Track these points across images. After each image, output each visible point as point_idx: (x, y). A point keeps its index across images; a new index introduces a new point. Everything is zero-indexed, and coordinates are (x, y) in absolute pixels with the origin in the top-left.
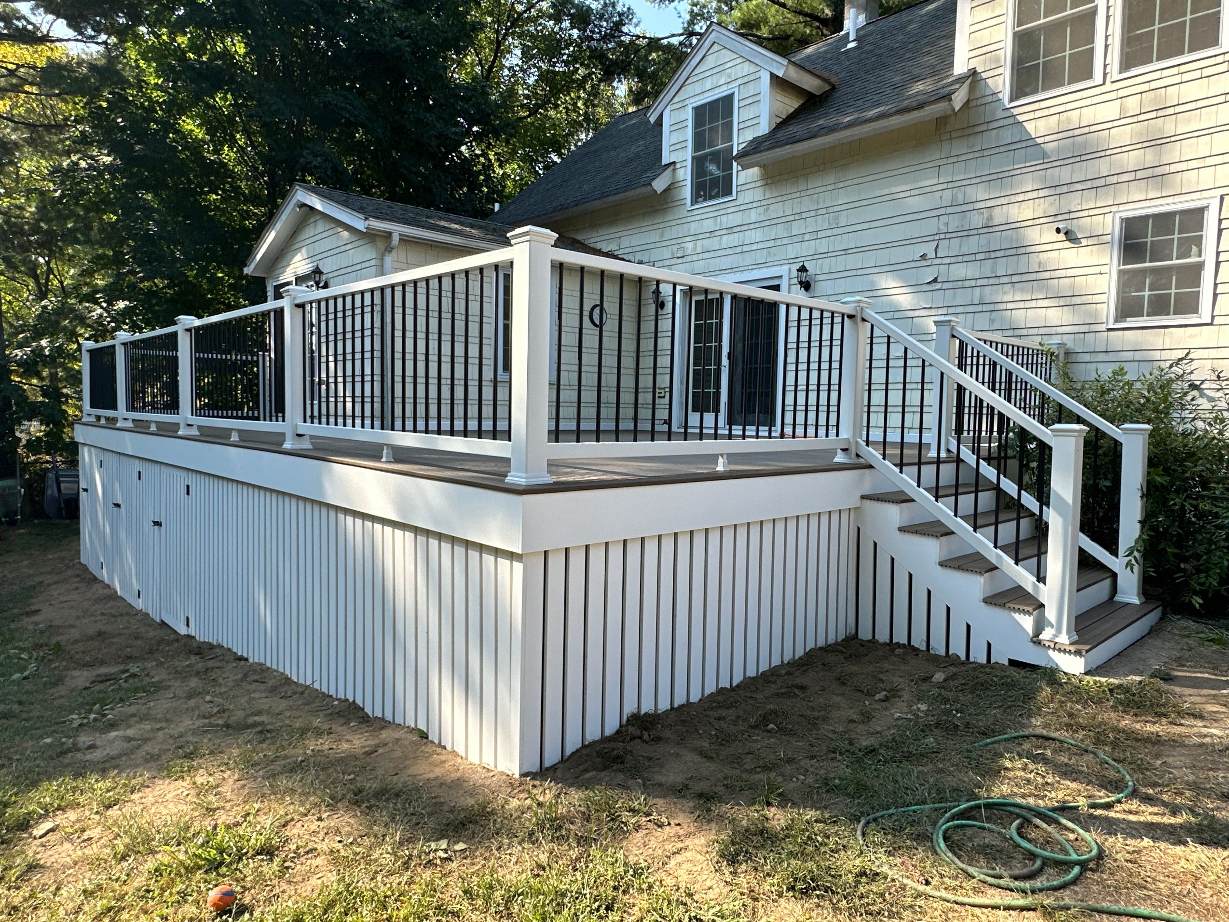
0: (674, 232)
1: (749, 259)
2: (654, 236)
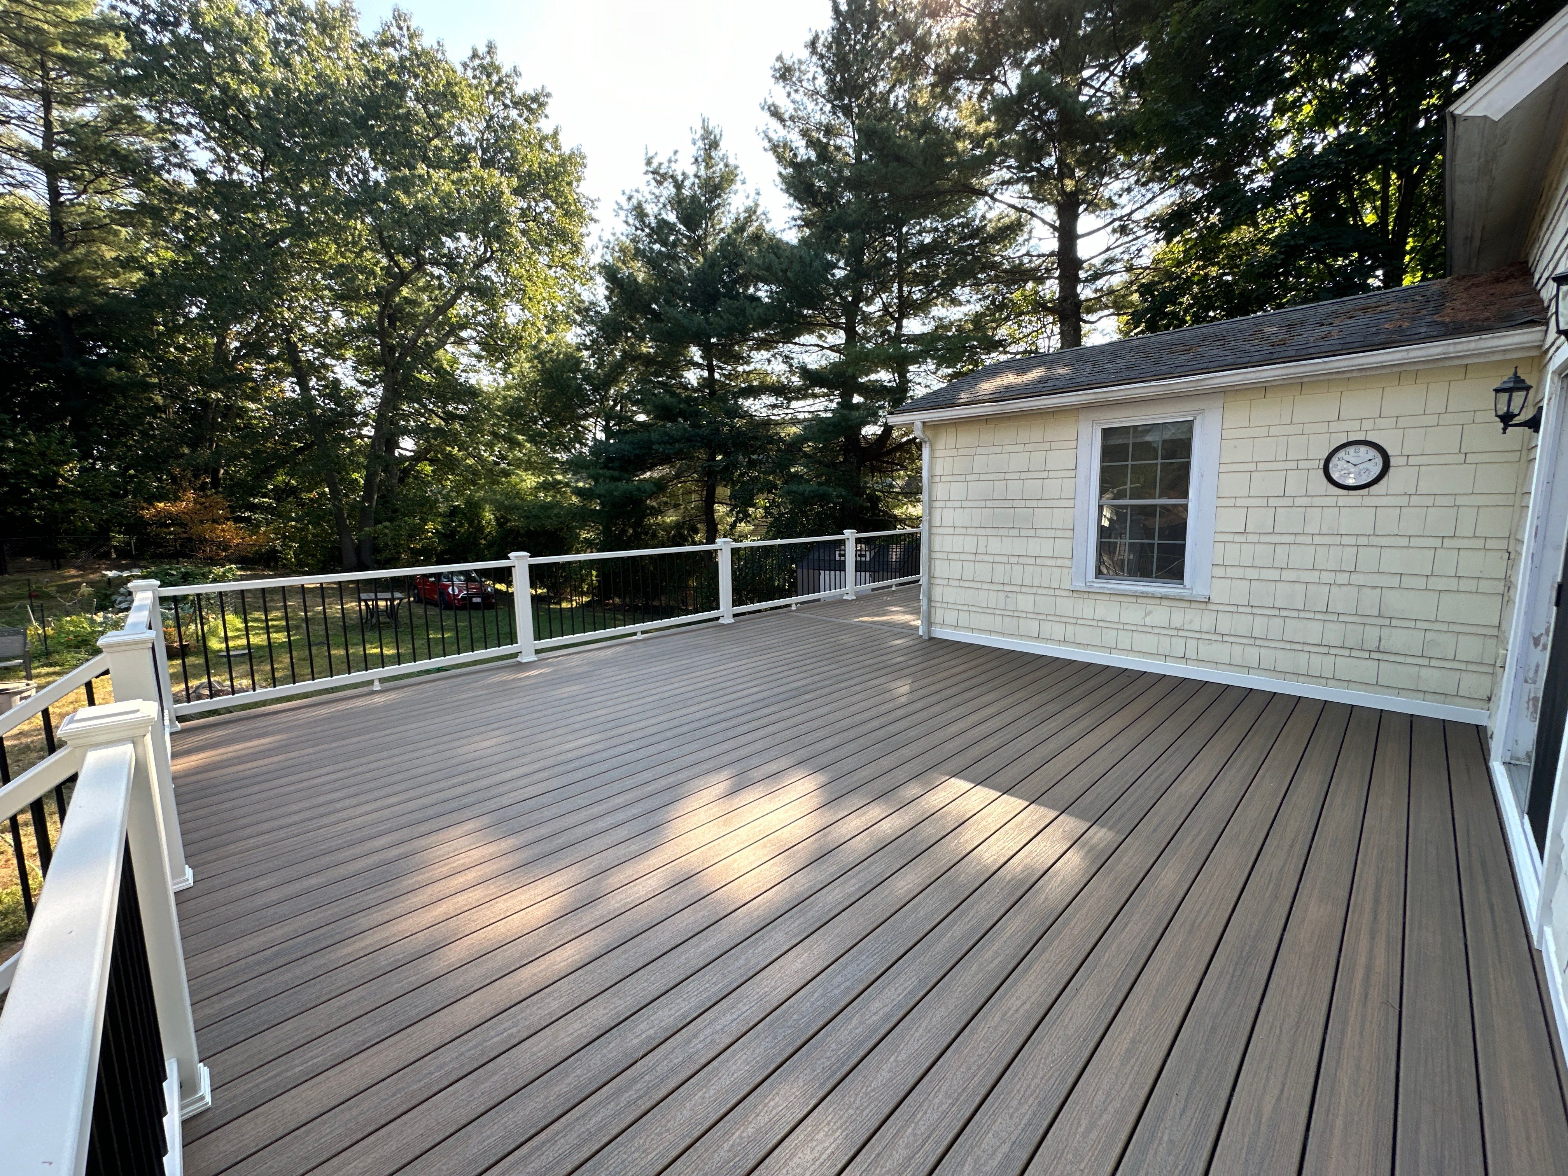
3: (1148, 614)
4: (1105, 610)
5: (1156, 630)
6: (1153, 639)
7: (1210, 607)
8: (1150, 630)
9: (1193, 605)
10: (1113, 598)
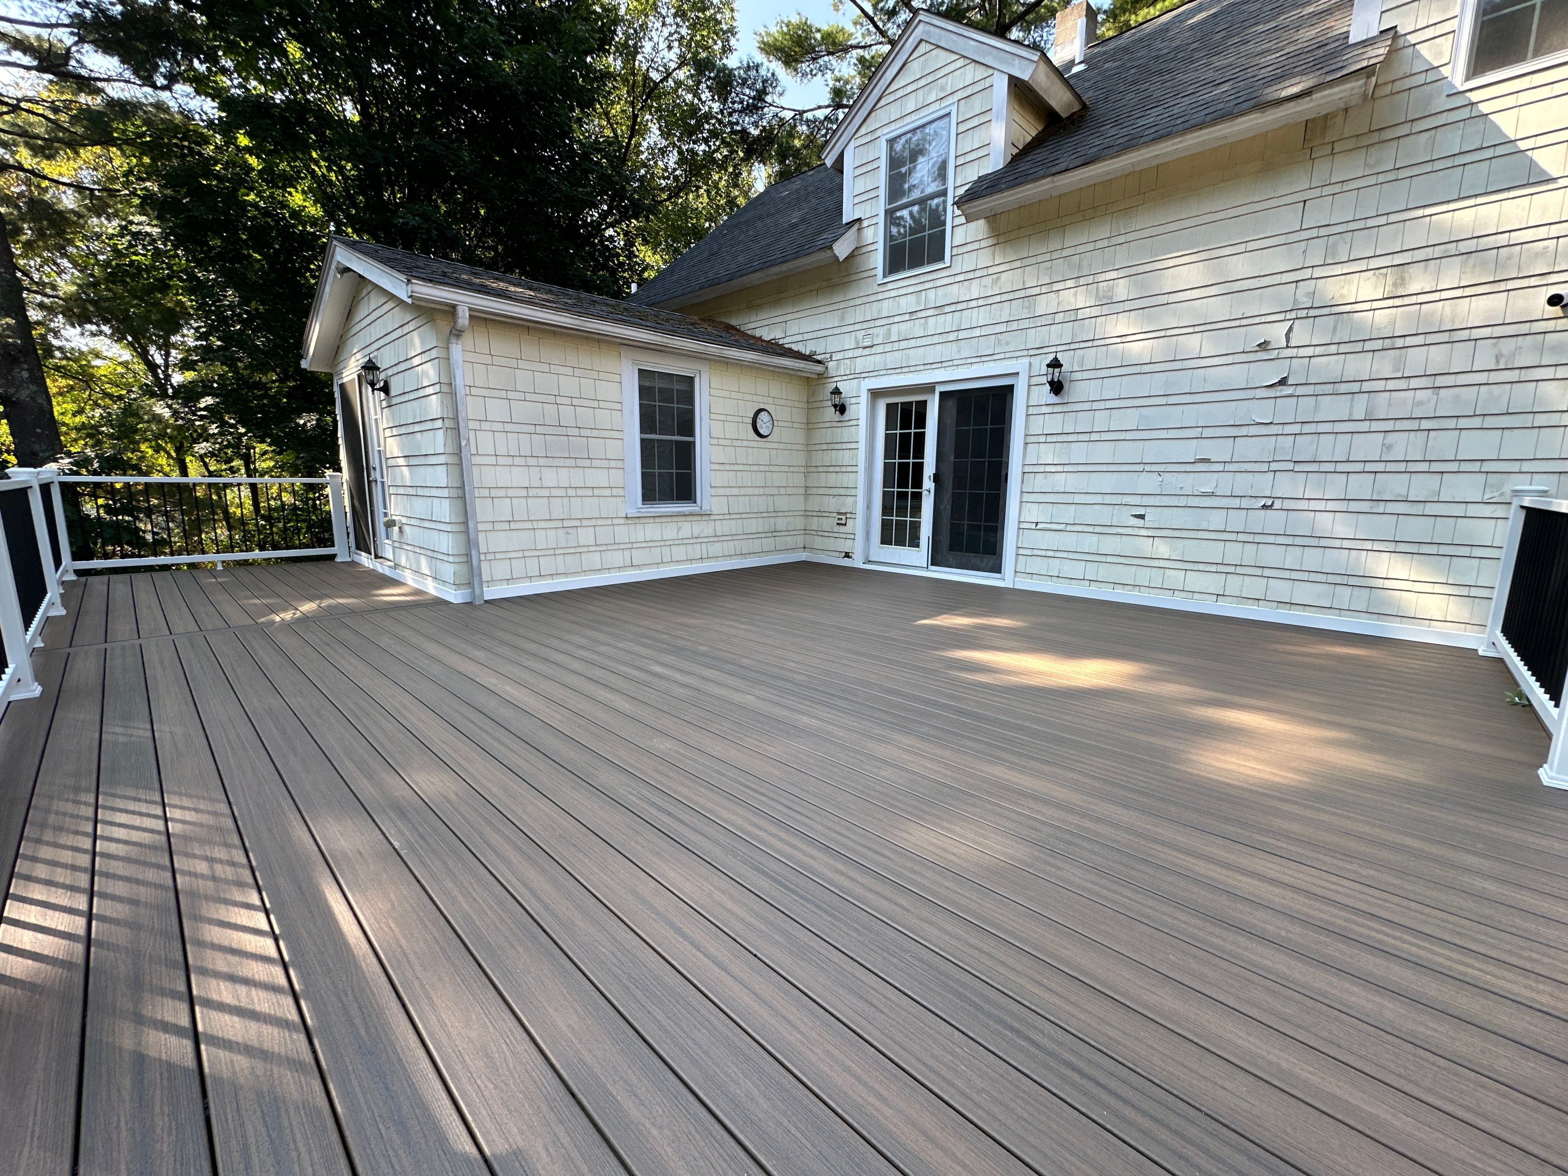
0: (860, 314)
1: (967, 350)
2: (832, 320)
3: (679, 529)
4: (651, 531)
5: (685, 541)
6: (683, 548)
7: (712, 517)
8: (680, 542)
9: (704, 518)
10: (657, 520)
